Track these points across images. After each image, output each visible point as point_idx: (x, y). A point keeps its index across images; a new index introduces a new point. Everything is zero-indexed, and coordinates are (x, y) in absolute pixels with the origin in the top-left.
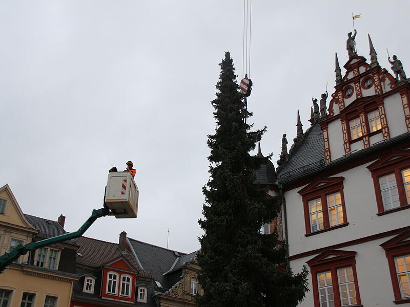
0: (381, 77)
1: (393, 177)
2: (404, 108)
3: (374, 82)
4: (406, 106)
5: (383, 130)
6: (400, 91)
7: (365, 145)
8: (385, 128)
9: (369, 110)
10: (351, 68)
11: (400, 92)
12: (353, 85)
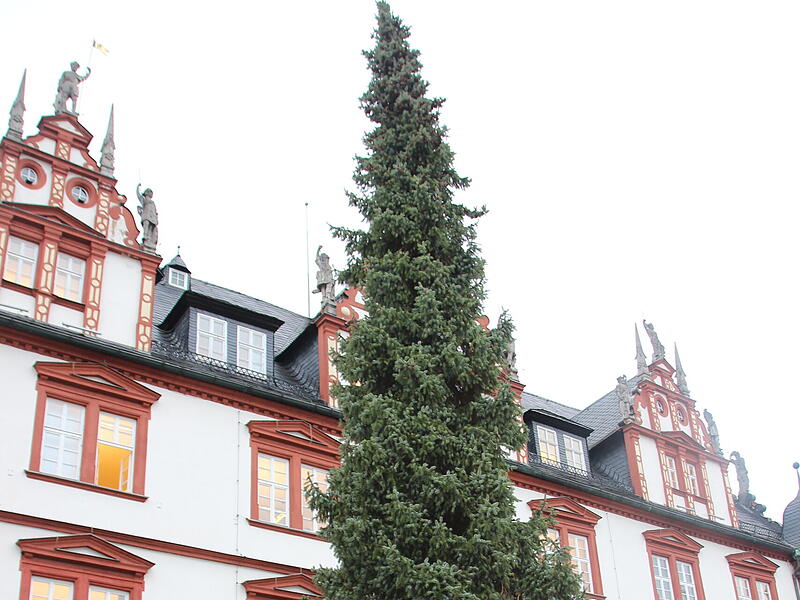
0: (112, 205)
1: (80, 413)
2: (142, 299)
3: (96, 201)
4: (147, 298)
5: (89, 311)
6: (144, 262)
7: (37, 310)
8: (93, 308)
9: (68, 247)
10: (56, 133)
11: (142, 265)
12: (47, 169)
